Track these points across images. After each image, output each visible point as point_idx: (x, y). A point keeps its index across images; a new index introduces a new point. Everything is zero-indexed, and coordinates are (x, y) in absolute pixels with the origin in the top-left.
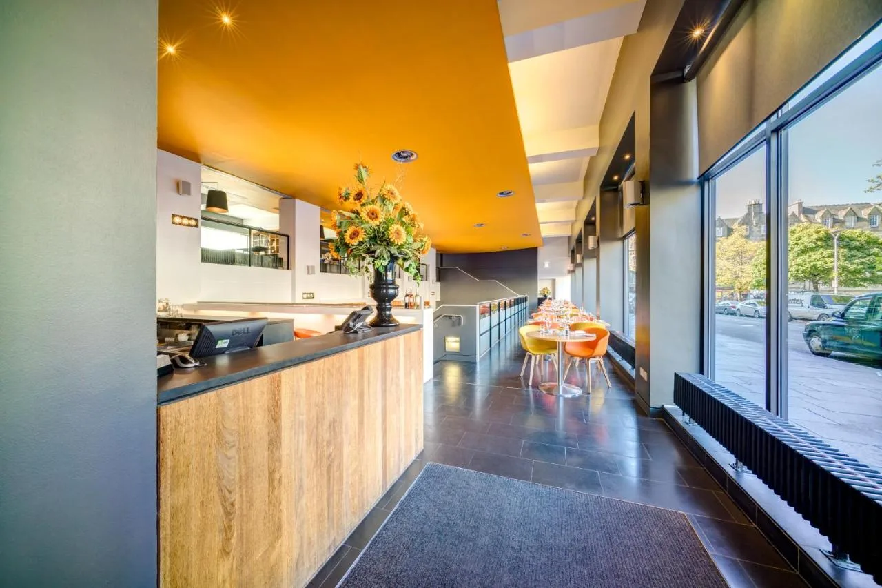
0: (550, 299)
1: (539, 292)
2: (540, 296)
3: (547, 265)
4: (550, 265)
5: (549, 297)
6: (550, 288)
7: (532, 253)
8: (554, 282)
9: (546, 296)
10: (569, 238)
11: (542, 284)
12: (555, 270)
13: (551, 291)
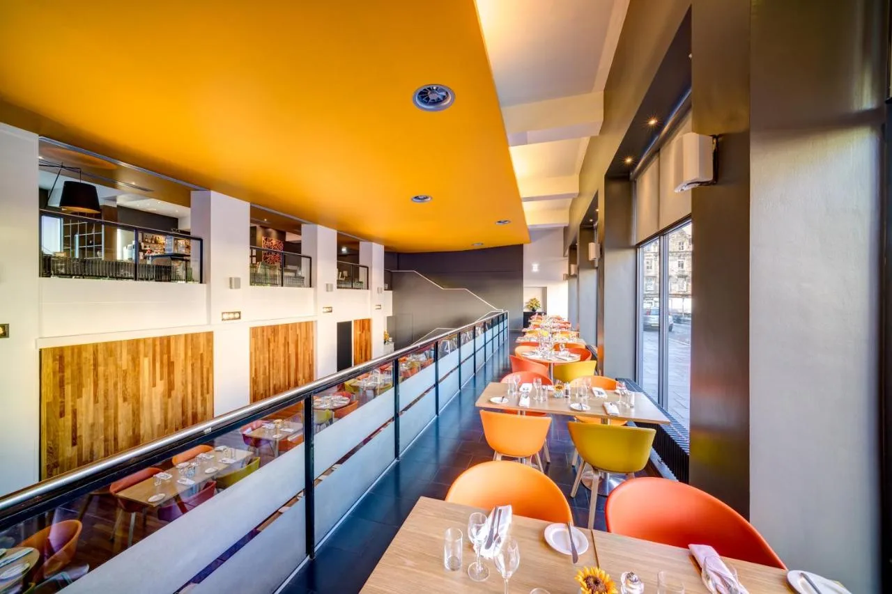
0: (540, 314)
1: (525, 305)
2: (526, 310)
3: (535, 268)
4: (539, 267)
5: (539, 310)
6: (539, 299)
7: (515, 252)
8: (544, 290)
9: (534, 310)
10: (566, 230)
11: (530, 293)
12: (547, 276)
13: (540, 302)
